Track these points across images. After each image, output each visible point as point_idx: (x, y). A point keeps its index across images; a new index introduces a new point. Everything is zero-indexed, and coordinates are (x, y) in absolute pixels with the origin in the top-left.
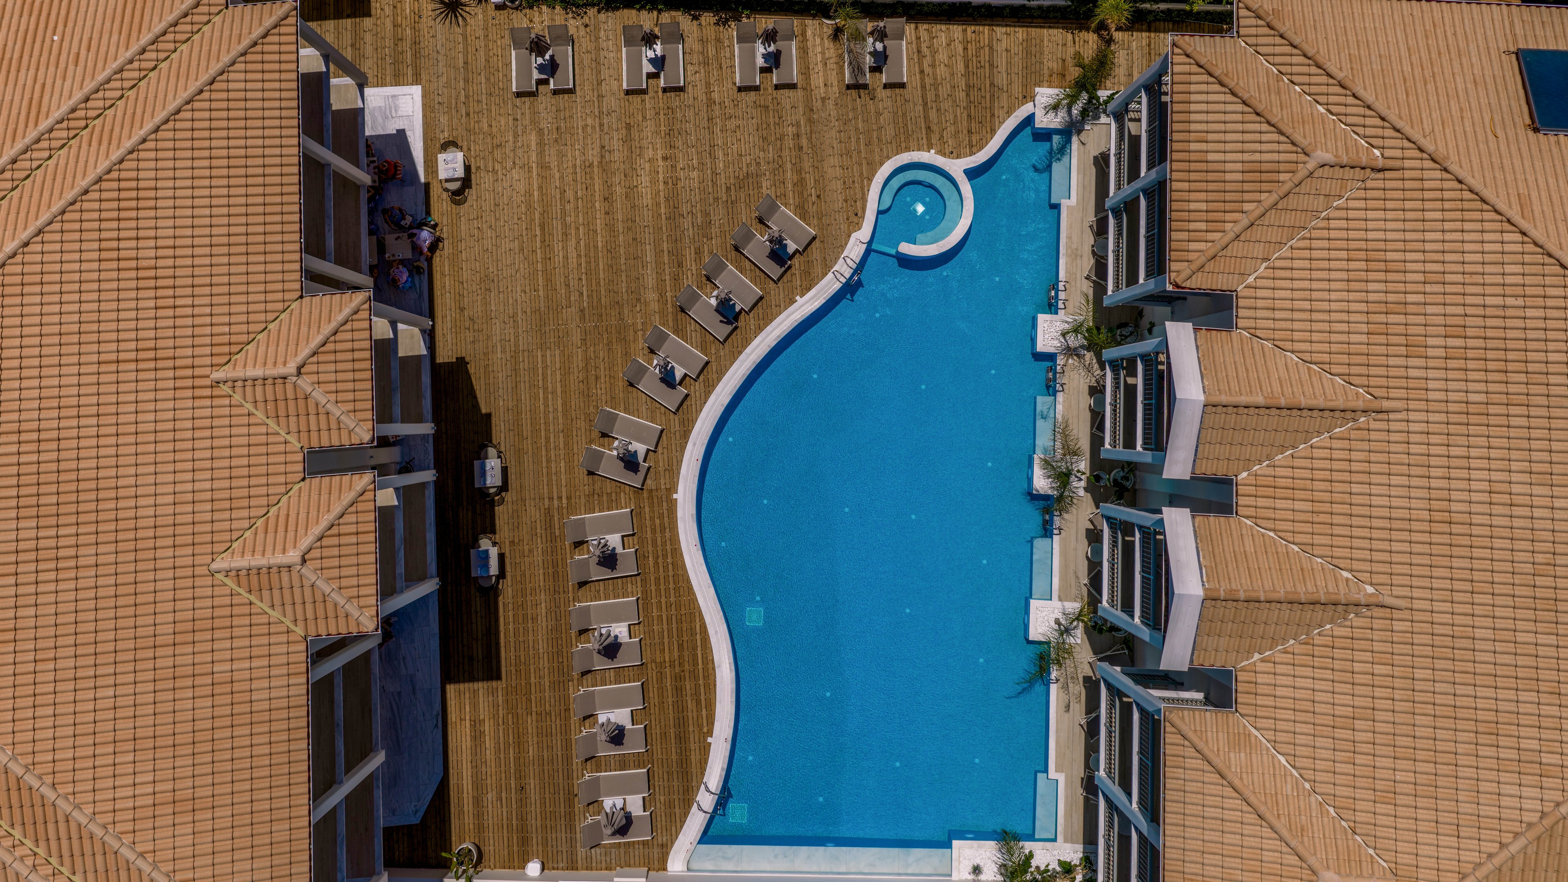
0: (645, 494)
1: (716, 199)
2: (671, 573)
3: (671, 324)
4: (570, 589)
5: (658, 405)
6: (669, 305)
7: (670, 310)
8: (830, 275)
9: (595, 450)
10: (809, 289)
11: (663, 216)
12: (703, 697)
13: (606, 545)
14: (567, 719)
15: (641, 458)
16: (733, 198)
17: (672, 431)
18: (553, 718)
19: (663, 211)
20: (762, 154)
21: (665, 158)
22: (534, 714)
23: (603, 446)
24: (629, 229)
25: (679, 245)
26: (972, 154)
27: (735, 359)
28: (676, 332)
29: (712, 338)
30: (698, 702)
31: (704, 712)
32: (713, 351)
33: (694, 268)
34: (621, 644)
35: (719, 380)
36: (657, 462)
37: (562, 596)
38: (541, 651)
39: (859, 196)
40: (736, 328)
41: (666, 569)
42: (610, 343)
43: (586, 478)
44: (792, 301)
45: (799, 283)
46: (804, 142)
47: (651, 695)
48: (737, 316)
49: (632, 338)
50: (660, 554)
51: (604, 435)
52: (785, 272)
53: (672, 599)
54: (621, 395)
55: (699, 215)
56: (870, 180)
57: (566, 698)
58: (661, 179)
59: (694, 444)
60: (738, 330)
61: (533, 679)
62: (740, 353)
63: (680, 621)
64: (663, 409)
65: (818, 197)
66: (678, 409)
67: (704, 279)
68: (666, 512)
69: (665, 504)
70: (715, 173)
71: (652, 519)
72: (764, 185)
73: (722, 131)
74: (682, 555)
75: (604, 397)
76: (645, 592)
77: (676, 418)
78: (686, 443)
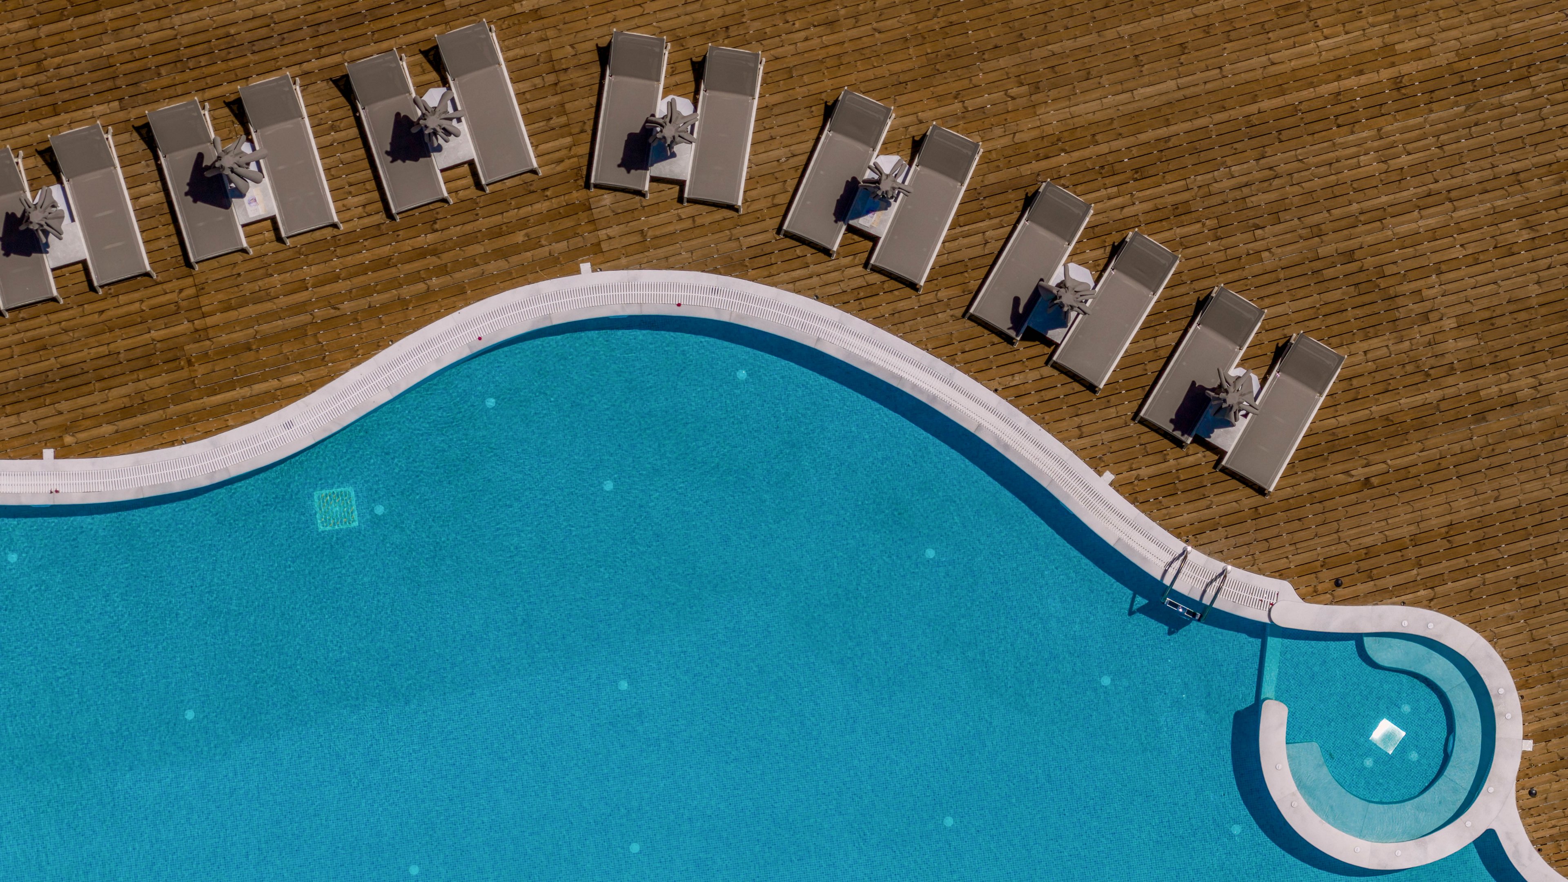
0: (578, 196)
1: (1317, 232)
2: (406, 292)
3: (992, 178)
4: (329, 61)
5: (791, 185)
6: (1036, 166)
7: (1026, 170)
8: (1178, 546)
9: (660, 55)
10: (1134, 498)
11: (1253, 108)
12: (141, 419)
13: (448, 133)
14: (35, 113)
15: (661, 169)
16: (1328, 273)
17: (738, 231)
18: (32, 80)
19: (1266, 104)
20: (1449, 323)
21: (1398, 84)
22: (32, 33)
23: (672, 73)
24: (1207, 29)
25: (1188, 160)
26: (1539, 844)
27: (935, 351)
28: (972, 196)
29: (973, 285)
30: (126, 412)
31: (107, 429)
32: (943, 294)
33: (1139, 207)
34: (227, 206)
35: (878, 321)
36: (657, 207)
37: (309, 44)
38: (177, 20)
39: (1389, 582)
40: (1010, 340)
41: (415, 278)
42: (921, 38)
43: (591, 46)
44: (1097, 465)
45: (1144, 472)
46: (1500, 422)
47: (123, 299)
48: (1036, 336)
49: (940, 90)
50: (446, 257)
51: (698, 69)
52: (1165, 435)
53: (347, 307)
54: (800, 92)
55: (1273, 196)
56: (1429, 604)
57: (80, 102)
58: (1346, 84)
59: (715, 291)
60: (1004, 346)
61: (110, 14)
62: (951, 360)
63: (300, 333)
64: (784, 199)
65: (1367, 483)
66: (789, 235)
67: (1116, 238)
68: (543, 252)
69: (562, 246)
70: (1380, 216)
71: (523, 223)
72: (1375, 342)
73: (1495, 212)
74: (453, 309)
75: (789, 49)
76: (352, 240)
77: (770, 235)
78: (715, 271)
